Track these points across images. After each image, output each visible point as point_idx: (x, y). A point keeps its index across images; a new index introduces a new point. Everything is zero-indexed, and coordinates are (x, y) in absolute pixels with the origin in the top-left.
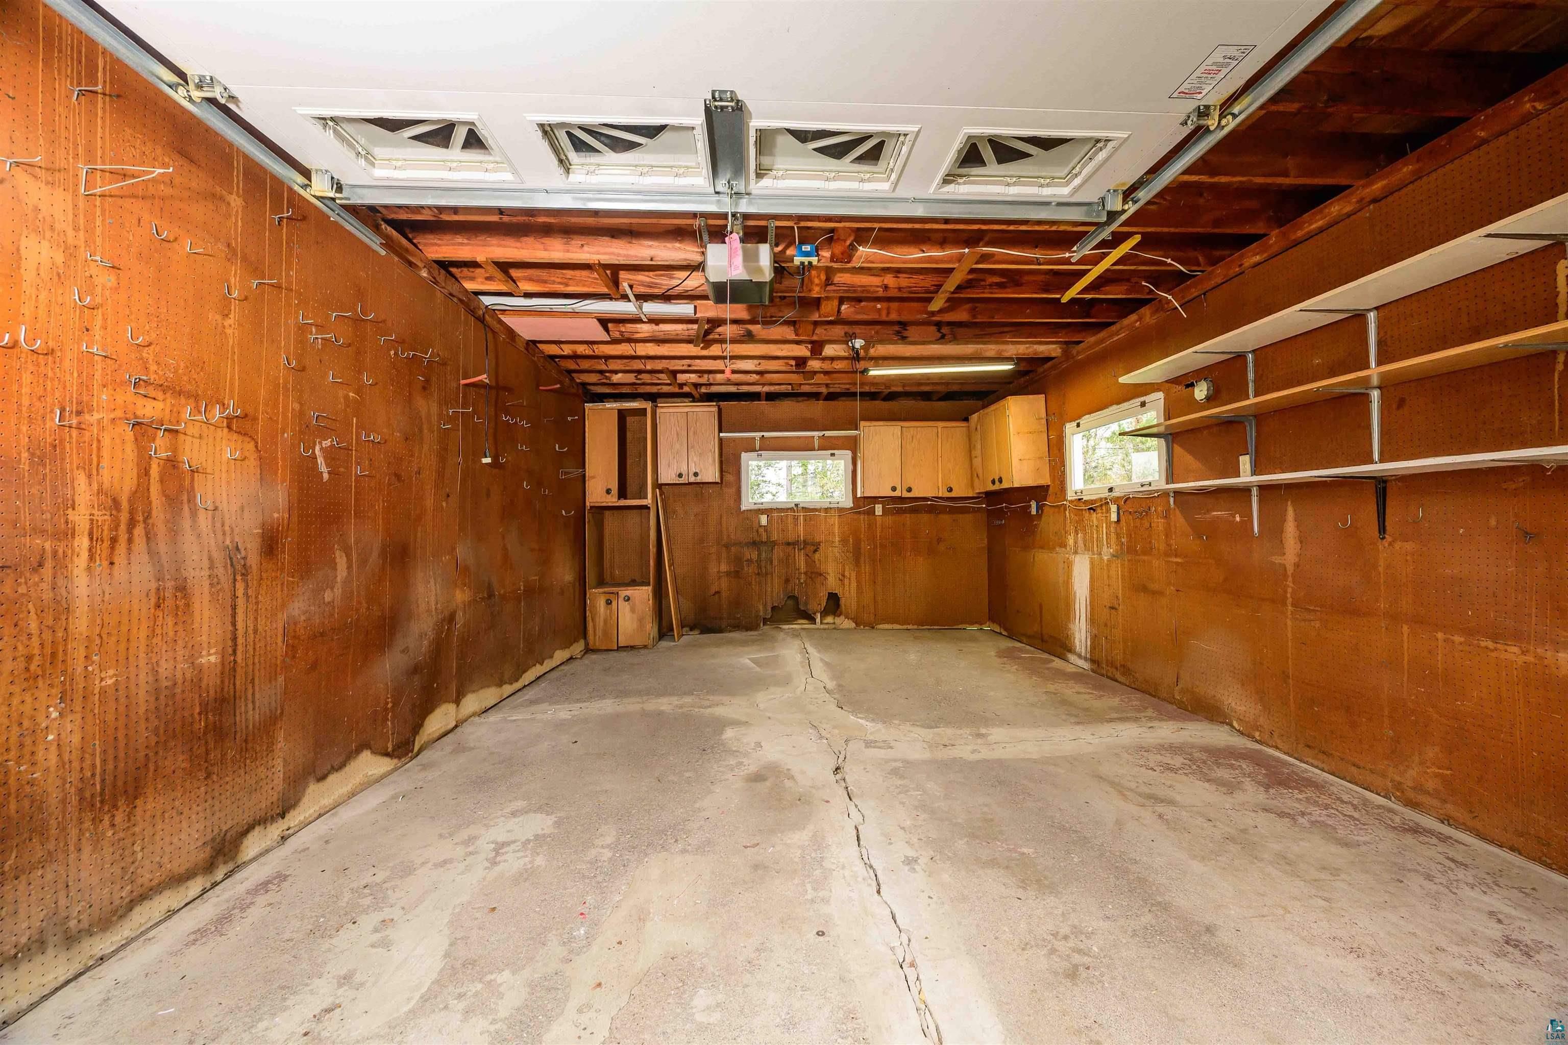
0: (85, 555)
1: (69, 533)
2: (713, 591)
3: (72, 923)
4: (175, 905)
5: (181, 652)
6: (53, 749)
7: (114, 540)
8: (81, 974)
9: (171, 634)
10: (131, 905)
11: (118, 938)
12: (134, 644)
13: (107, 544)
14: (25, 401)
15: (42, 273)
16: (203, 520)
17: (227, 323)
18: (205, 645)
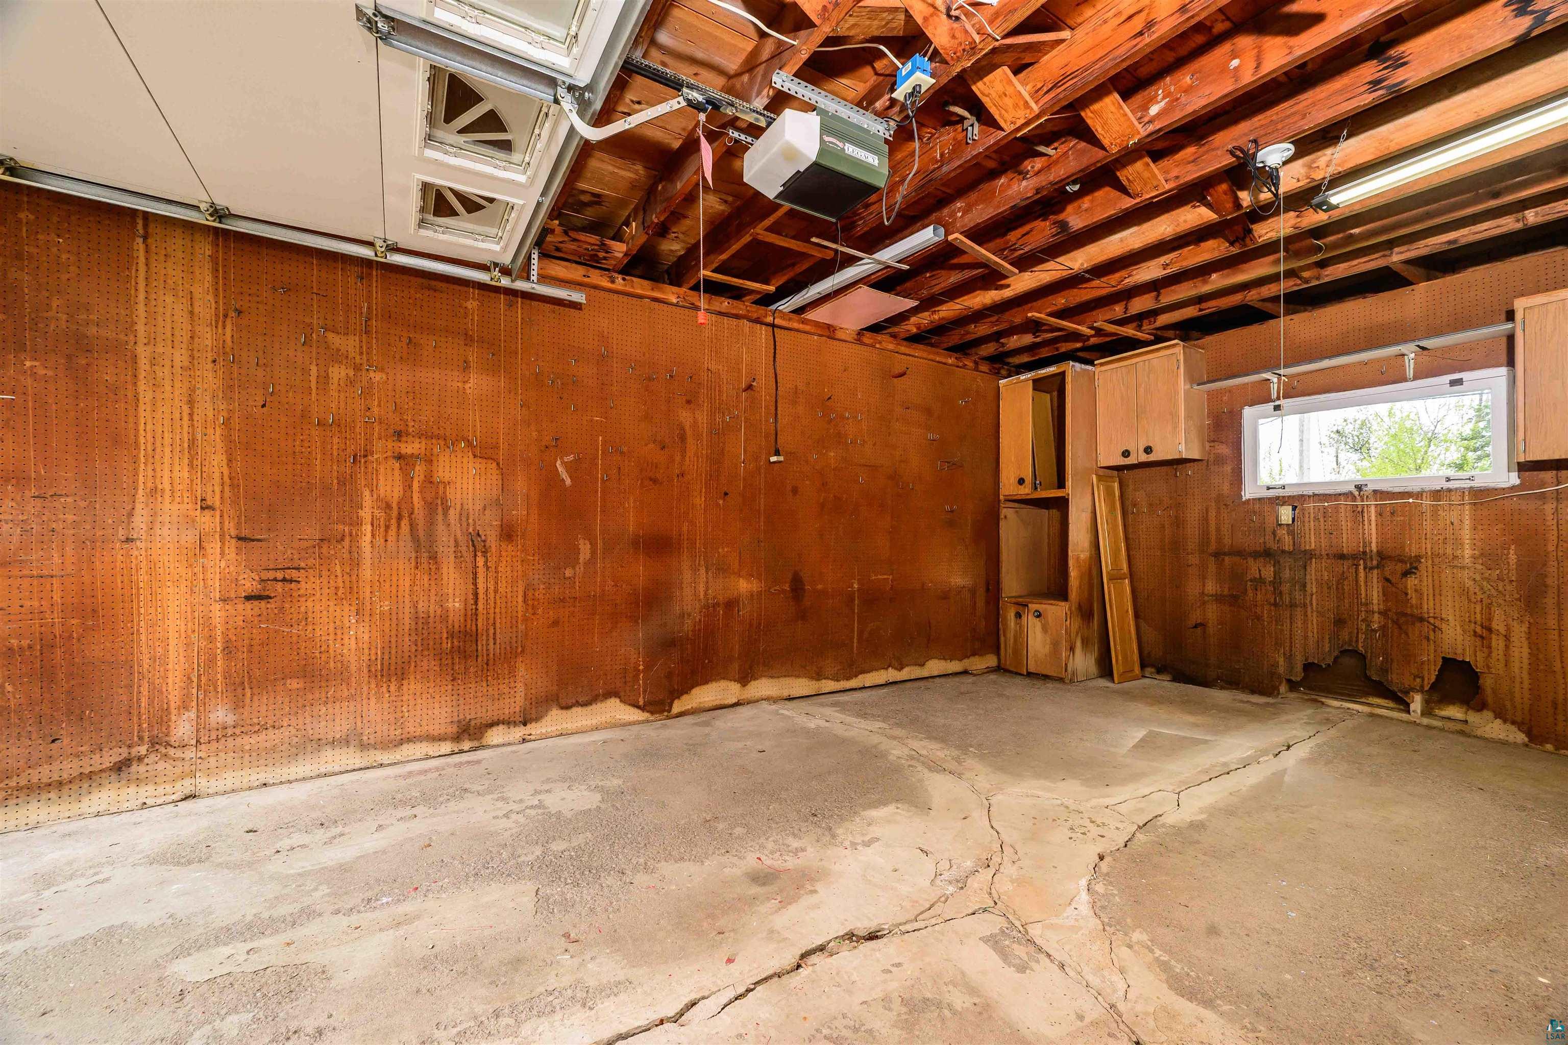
0: (369, 535)
1: (359, 523)
2: (1191, 622)
3: (365, 738)
4: (431, 753)
5: (433, 598)
6: (353, 639)
7: (387, 527)
8: (368, 768)
9: (426, 585)
10: (401, 742)
11: (392, 757)
12: (401, 589)
13: (382, 529)
14: (335, 453)
15: (341, 383)
16: (453, 514)
17: (467, 386)
18: (451, 595)
